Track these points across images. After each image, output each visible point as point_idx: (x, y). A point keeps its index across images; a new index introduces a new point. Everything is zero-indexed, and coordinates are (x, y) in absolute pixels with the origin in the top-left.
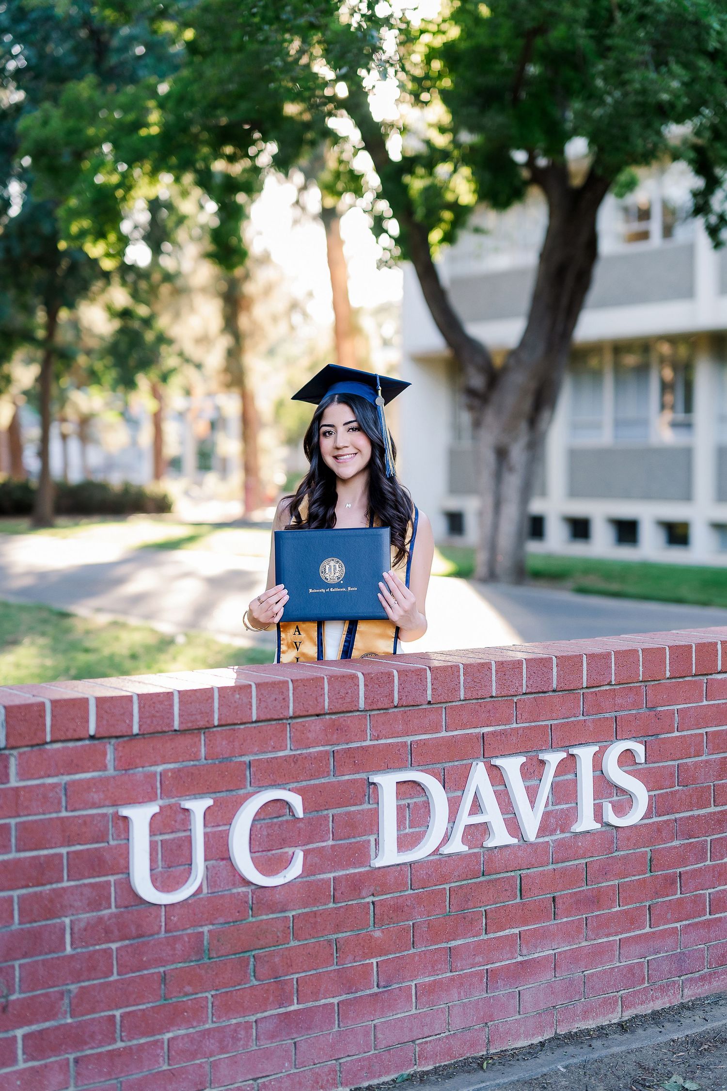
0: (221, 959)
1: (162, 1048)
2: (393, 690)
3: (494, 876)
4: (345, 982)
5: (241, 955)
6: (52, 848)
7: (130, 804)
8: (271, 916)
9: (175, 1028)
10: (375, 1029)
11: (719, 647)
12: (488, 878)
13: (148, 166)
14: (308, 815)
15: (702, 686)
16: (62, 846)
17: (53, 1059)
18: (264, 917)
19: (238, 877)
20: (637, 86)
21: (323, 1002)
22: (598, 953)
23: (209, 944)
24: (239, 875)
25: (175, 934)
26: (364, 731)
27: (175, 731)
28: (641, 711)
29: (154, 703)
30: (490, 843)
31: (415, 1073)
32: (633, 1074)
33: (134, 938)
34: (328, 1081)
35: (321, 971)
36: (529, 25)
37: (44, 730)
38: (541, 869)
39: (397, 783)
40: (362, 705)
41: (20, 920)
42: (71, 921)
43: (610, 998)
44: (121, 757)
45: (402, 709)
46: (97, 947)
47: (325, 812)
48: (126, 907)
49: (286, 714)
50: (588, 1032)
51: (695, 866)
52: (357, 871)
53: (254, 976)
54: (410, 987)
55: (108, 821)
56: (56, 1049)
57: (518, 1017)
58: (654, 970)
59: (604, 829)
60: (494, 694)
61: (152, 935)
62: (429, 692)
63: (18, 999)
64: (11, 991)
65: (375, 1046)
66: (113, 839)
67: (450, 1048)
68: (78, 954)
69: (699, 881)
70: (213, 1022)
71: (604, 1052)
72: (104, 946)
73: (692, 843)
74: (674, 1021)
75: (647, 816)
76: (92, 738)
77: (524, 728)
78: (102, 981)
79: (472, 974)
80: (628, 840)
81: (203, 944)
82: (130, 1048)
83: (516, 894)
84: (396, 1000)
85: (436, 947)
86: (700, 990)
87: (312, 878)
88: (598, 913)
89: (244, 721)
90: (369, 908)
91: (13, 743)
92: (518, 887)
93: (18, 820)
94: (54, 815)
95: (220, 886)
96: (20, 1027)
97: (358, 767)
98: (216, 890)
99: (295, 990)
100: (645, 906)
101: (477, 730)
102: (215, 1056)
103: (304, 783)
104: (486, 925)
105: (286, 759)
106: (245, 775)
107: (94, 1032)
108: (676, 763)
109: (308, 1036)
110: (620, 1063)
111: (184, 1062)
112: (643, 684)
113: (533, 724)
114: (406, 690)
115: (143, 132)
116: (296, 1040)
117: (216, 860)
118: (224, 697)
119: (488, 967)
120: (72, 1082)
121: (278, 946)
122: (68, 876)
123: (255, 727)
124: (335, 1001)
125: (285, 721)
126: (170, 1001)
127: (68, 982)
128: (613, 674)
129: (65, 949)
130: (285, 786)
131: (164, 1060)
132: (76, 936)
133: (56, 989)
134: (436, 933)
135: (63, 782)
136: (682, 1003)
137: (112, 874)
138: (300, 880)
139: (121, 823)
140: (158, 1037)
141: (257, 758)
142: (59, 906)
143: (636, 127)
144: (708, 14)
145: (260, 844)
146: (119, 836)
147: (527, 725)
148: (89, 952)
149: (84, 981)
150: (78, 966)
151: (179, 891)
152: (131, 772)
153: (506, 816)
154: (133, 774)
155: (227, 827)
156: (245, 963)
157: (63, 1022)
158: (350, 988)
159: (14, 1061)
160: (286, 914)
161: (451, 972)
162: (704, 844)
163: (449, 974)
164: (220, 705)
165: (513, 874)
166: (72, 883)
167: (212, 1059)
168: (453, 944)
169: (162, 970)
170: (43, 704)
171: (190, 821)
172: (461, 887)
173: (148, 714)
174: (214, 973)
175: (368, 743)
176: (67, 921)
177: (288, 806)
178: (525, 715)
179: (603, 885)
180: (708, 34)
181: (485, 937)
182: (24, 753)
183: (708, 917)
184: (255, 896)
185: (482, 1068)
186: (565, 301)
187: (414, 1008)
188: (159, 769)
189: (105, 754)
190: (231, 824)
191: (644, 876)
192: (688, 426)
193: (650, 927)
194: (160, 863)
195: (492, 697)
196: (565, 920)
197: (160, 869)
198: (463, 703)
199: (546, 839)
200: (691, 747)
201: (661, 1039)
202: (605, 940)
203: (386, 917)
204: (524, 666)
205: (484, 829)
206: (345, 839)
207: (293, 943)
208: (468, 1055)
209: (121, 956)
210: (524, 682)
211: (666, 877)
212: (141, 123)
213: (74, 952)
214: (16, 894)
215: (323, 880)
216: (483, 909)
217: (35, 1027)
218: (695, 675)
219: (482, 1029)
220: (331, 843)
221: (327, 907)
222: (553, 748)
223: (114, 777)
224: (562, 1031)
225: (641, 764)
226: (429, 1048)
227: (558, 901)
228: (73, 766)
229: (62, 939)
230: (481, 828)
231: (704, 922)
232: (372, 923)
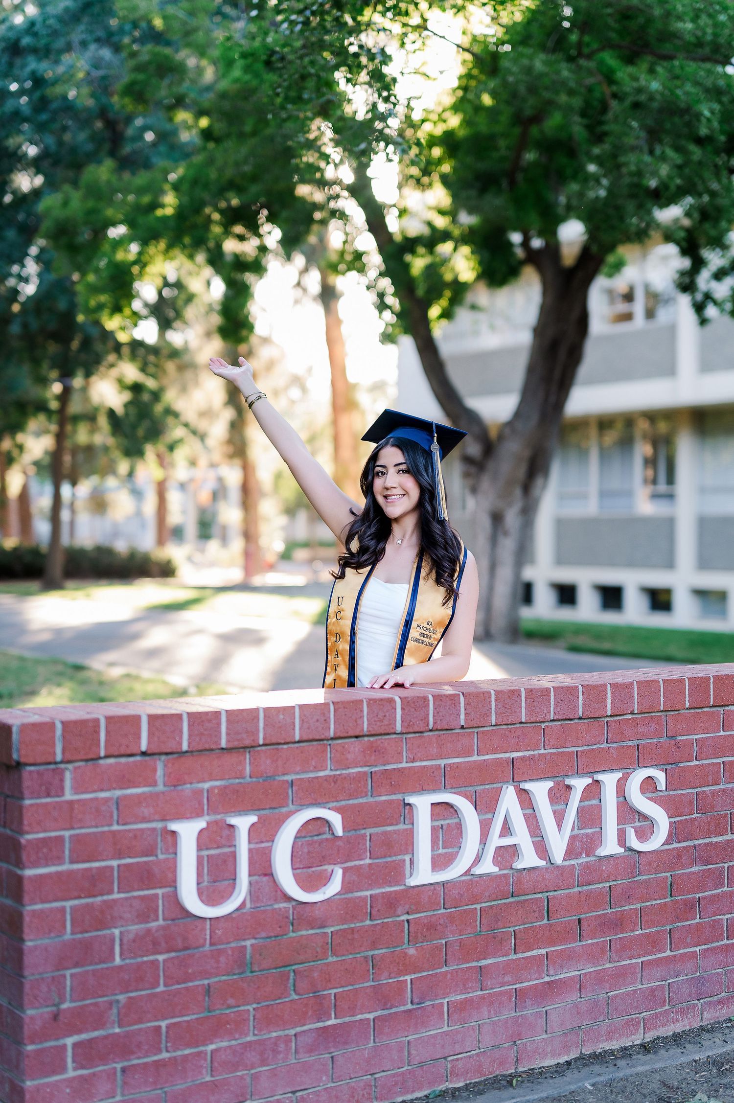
0: (262, 973)
1: (206, 1060)
2: (428, 714)
3: (523, 898)
4: (380, 998)
5: (282, 969)
6: (103, 860)
7: (178, 819)
8: (311, 932)
9: (218, 1040)
10: (408, 1045)
12: (516, 899)
13: (162, 245)
14: (347, 834)
15: (719, 717)
16: (113, 858)
17: (101, 1068)
18: (304, 933)
19: (279, 893)
20: (633, 168)
21: (359, 1017)
22: (622, 975)
23: (251, 957)
24: (281, 891)
25: (219, 947)
26: (401, 753)
27: (222, 749)
28: (662, 740)
29: (203, 721)
30: (519, 865)
31: (447, 1089)
32: (658, 1092)
33: (180, 951)
34: (363, 1095)
35: (357, 986)
36: (528, 112)
37: (98, 745)
38: (567, 891)
39: (432, 804)
40: (399, 728)
41: (72, 930)
42: (121, 933)
43: (632, 1020)
44: (171, 773)
45: (436, 733)
46: (145, 959)
47: (363, 832)
48: (173, 920)
49: (327, 734)
50: (612, 1052)
51: (713, 892)
52: (392, 889)
53: (294, 990)
54: (442, 1004)
55: (157, 836)
56: (104, 1058)
57: (545, 1036)
58: (674, 992)
59: (626, 854)
60: (523, 720)
61: (197, 948)
62: (462, 717)
63: (69, 1008)
64: (62, 999)
65: (409, 1062)
66: (162, 853)
67: (480, 1066)
68: (127, 964)
69: (717, 906)
70: (254, 1035)
71: (629, 1071)
72: (151, 958)
73: (710, 869)
74: (695, 1043)
75: (667, 842)
76: (144, 754)
77: (551, 754)
78: (149, 992)
79: (501, 993)
80: (650, 864)
81: (245, 957)
82: (175, 1058)
83: (543, 915)
84: (428, 1017)
85: (468, 965)
86: (718, 1014)
87: (350, 895)
88: (621, 936)
89: (288, 740)
90: (404, 926)
91: (69, 757)
92: (546, 909)
93: (72, 832)
94: (106, 829)
95: (262, 901)
96: (70, 1035)
97: (395, 788)
98: (259, 905)
99: (333, 1005)
100: (666, 929)
101: (507, 755)
102: (255, 1069)
103: (343, 803)
104: (515, 945)
105: (326, 778)
106: (287, 793)
107: (140, 1042)
108: (694, 791)
109: (345, 1051)
110: (645, 1082)
111: (227, 1074)
112: (663, 713)
113: (560, 750)
114: (440, 714)
115: (159, 212)
116: (333, 1054)
117: (259, 876)
118: (269, 717)
119: (516, 986)
120: (119, 1091)
121: (317, 961)
122: (119, 888)
123: (297, 747)
124: (371, 1016)
125: (325, 742)
126: (214, 1013)
127: (117, 992)
128: (636, 703)
129: (114, 959)
130: (325, 805)
131: (207, 1071)
132: (125, 947)
133: (105, 999)
134: (468, 951)
135: (115, 797)
136: (701, 1026)
137: (160, 887)
138: (338, 897)
139: (169, 838)
140: (202, 1048)
141: (298, 777)
142: (109, 917)
143: (630, 206)
144: (698, 101)
145: (301, 861)
146: (167, 850)
147: (554, 751)
148: (138, 963)
149: (131, 992)
150: (127, 977)
151: (224, 905)
152: (180, 788)
153: (535, 839)
154: (182, 790)
155: (269, 844)
156: (285, 976)
157: (111, 1031)
158: (385, 1004)
159: (63, 1069)
160: (325, 930)
161: (481, 990)
162: (721, 871)
163: (479, 993)
164: (265, 725)
165: (540, 895)
166: (122, 895)
167: (253, 1071)
168: (483, 963)
169: (206, 982)
170: (97, 721)
171: (234, 837)
172: (491, 907)
173: (196, 732)
174: (256, 986)
175: (404, 765)
176: (117, 932)
177: (327, 825)
178: (553, 742)
179: (625, 908)
180: (699, 120)
181: (514, 957)
182: (79, 767)
183: (725, 942)
184: (295, 912)
185: (511, 1085)
186: (557, 374)
187: (446, 1025)
188: (206, 785)
189: (155, 770)
190: (273, 841)
191: (664, 901)
192: (670, 496)
193: (671, 951)
194: (206, 878)
195: (521, 723)
196: (590, 941)
197: (206, 883)
198: (494, 728)
199: (572, 862)
200: (709, 776)
201: (683, 1059)
202: (628, 962)
203: (420, 935)
204: (552, 694)
205: (513, 851)
206: (381, 858)
207: (331, 959)
208: (498, 1073)
209: (168, 968)
210: (552, 709)
211: (685, 902)
212: (156, 205)
213: (122, 963)
214: (68, 904)
215: (360, 897)
216: (512, 929)
217: (84, 1036)
218: (713, 706)
219: (511, 1048)
220: (368, 861)
221: (363, 924)
222: (578, 773)
223: (163, 793)
224: (587, 1051)
225: (661, 791)
226: (460, 1064)
227: (583, 923)
228: (125, 781)
229: (112, 950)
230: (511, 850)
231: (722, 947)
232: (406, 940)
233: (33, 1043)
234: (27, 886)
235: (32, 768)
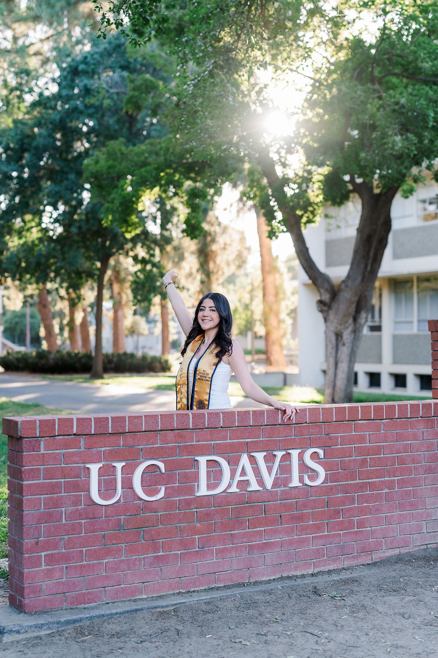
0: (128, 530)
1: (103, 566)
2: (205, 421)
3: (252, 504)
4: (183, 545)
5: (138, 529)
6: (58, 479)
7: (90, 463)
8: (151, 514)
9: (109, 558)
10: (197, 566)
11: (360, 408)
12: (249, 505)
13: (148, 185)
14: (167, 472)
15: (351, 426)
16: (62, 478)
17: (57, 566)
19: (136, 496)
20: (390, 145)
21: (173, 552)
22: (302, 542)
23: (123, 524)
25: (109, 518)
26: (193, 438)
27: (110, 433)
28: (322, 436)
29: (101, 421)
31: (216, 588)
32: (312, 590)
33: (91, 519)
34: (176, 587)
35: (173, 539)
37: (55, 431)
38: (274, 502)
40: (191, 427)
41: (44, 508)
42: (65, 510)
43: (307, 563)
44: (87, 443)
45: (210, 429)
46: (76, 521)
47: (175, 472)
48: (88, 505)
49: (157, 429)
50: (296, 576)
51: (349, 506)
52: (189, 497)
53: (143, 539)
54: (213, 549)
55: (81, 469)
56: (58, 562)
57: (264, 567)
58: (329, 551)
61: (99, 518)
62: (221, 422)
63: (43, 540)
64: (40, 536)
65: (197, 574)
66: (83, 477)
67: (232, 578)
68: (68, 523)
69: (351, 513)
70: (125, 557)
71: (301, 583)
72: (79, 521)
73: (348, 496)
74: (336, 573)
75: (325, 482)
76: (75, 434)
77: (266, 440)
78: (77, 535)
79: (242, 546)
80: (316, 492)
81: (121, 523)
82: (89, 564)
83: (262, 513)
84: (207, 554)
85: (225, 533)
86: (351, 562)
87: (169, 499)
88: (302, 524)
89: (140, 431)
90: (194, 514)
91: (42, 435)
92: (263, 510)
93: (44, 467)
94: (59, 466)
95: (128, 500)
96: (43, 551)
97: (189, 453)
98: (126, 501)
99: (161, 546)
100: (325, 522)
101: (244, 440)
102: (126, 571)
103: (165, 459)
104: (248, 525)
105: (157, 448)
106: (139, 454)
107: (74, 557)
108: (340, 459)
109: (167, 567)
110: (307, 587)
111: (113, 573)
112: (322, 423)
113: (270, 439)
114: (211, 421)
116: (161, 568)
117: (127, 489)
118: (131, 420)
119: (250, 543)
120: (64, 576)
121: (154, 527)
122: (64, 491)
123: (144, 434)
124: (179, 552)
125: (157, 432)
126: (106, 546)
127: (64, 534)
128: (308, 418)
129: (62, 521)
130: (157, 459)
131: (103, 571)
132: (67, 516)
133: (58, 537)
134: (225, 527)
135: (63, 452)
136: (343, 567)
137: (83, 492)
138: (163, 499)
139: (86, 470)
140: (101, 561)
141: (145, 447)
142: (60, 503)
145: (146, 483)
146: (86, 476)
147: (268, 439)
148: (72, 523)
149: (70, 535)
150: (68, 529)
152: (91, 450)
153: (257, 479)
155: (131, 475)
156: (139, 533)
157: (61, 551)
158: (186, 547)
159: (41, 565)
160: (158, 514)
162: (353, 497)
163: (231, 545)
164: (129, 423)
165: (261, 504)
166: (66, 494)
167: (124, 573)
168: (233, 532)
169: (103, 533)
170: (55, 420)
171: (115, 471)
172: (237, 508)
173: (98, 426)
174: (126, 536)
175: (194, 443)
176: (63, 509)
178: (266, 435)
179: (304, 511)
181: (248, 530)
182: (47, 439)
183: (356, 529)
184: (144, 505)
185: (244, 586)
187: (215, 559)
188: (103, 449)
189: (80, 442)
190: (133, 474)
191: (324, 509)
193: (327, 532)
194: (102, 488)
195: (251, 426)
196: (286, 526)
197: (102, 491)
198: (237, 428)
199: (277, 489)
200: (347, 453)
201: (329, 579)
202: (305, 536)
203: (202, 518)
204: (266, 413)
205: (247, 483)
206: (183, 483)
207: (160, 526)
208: (239, 581)
209: (86, 526)
210: (265, 420)
211: (335, 510)
213: (66, 523)
214: (43, 496)
215: (174, 500)
216: (247, 518)
217: (49, 552)
218: (348, 421)
219: (246, 571)
220: (177, 484)
221: (175, 512)
222: (280, 450)
223: (84, 451)
224: (285, 575)
225: (322, 459)
226: (222, 576)
227: (283, 517)
228: (67, 446)
229: (62, 516)
230: (246, 482)
231: (354, 532)
232: (196, 520)
233: (27, 554)
234: (25, 488)
235: (27, 439)
